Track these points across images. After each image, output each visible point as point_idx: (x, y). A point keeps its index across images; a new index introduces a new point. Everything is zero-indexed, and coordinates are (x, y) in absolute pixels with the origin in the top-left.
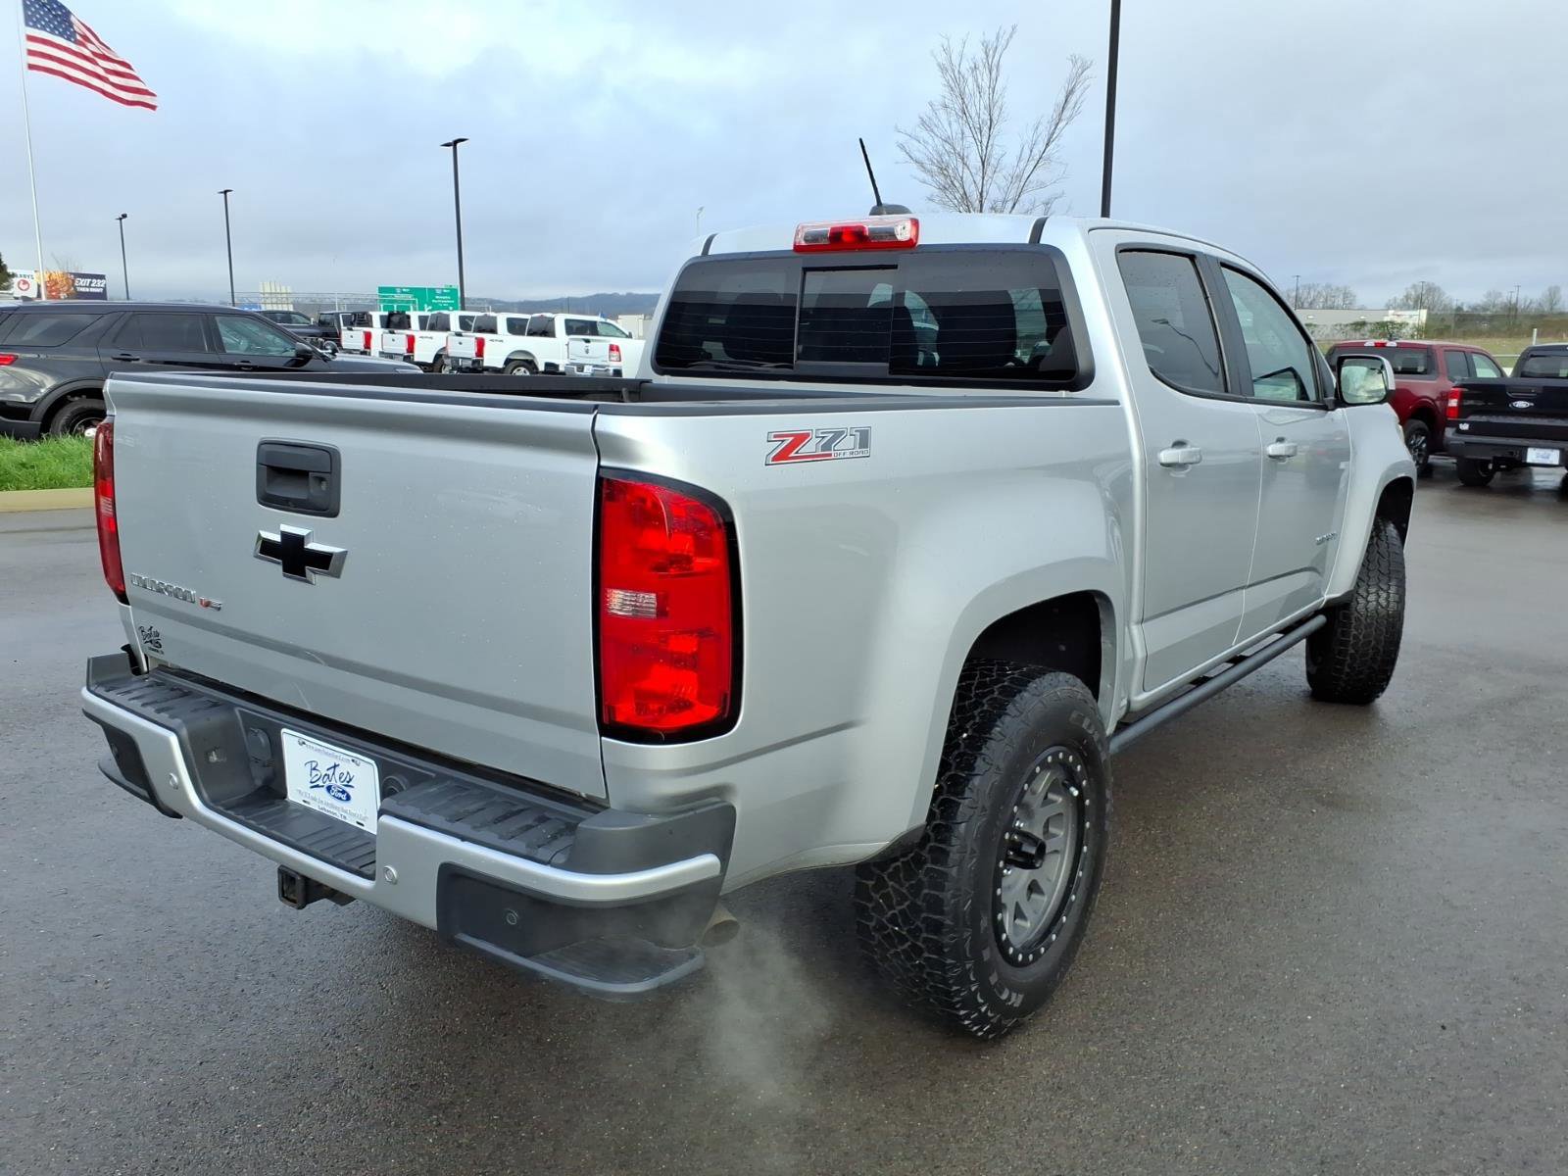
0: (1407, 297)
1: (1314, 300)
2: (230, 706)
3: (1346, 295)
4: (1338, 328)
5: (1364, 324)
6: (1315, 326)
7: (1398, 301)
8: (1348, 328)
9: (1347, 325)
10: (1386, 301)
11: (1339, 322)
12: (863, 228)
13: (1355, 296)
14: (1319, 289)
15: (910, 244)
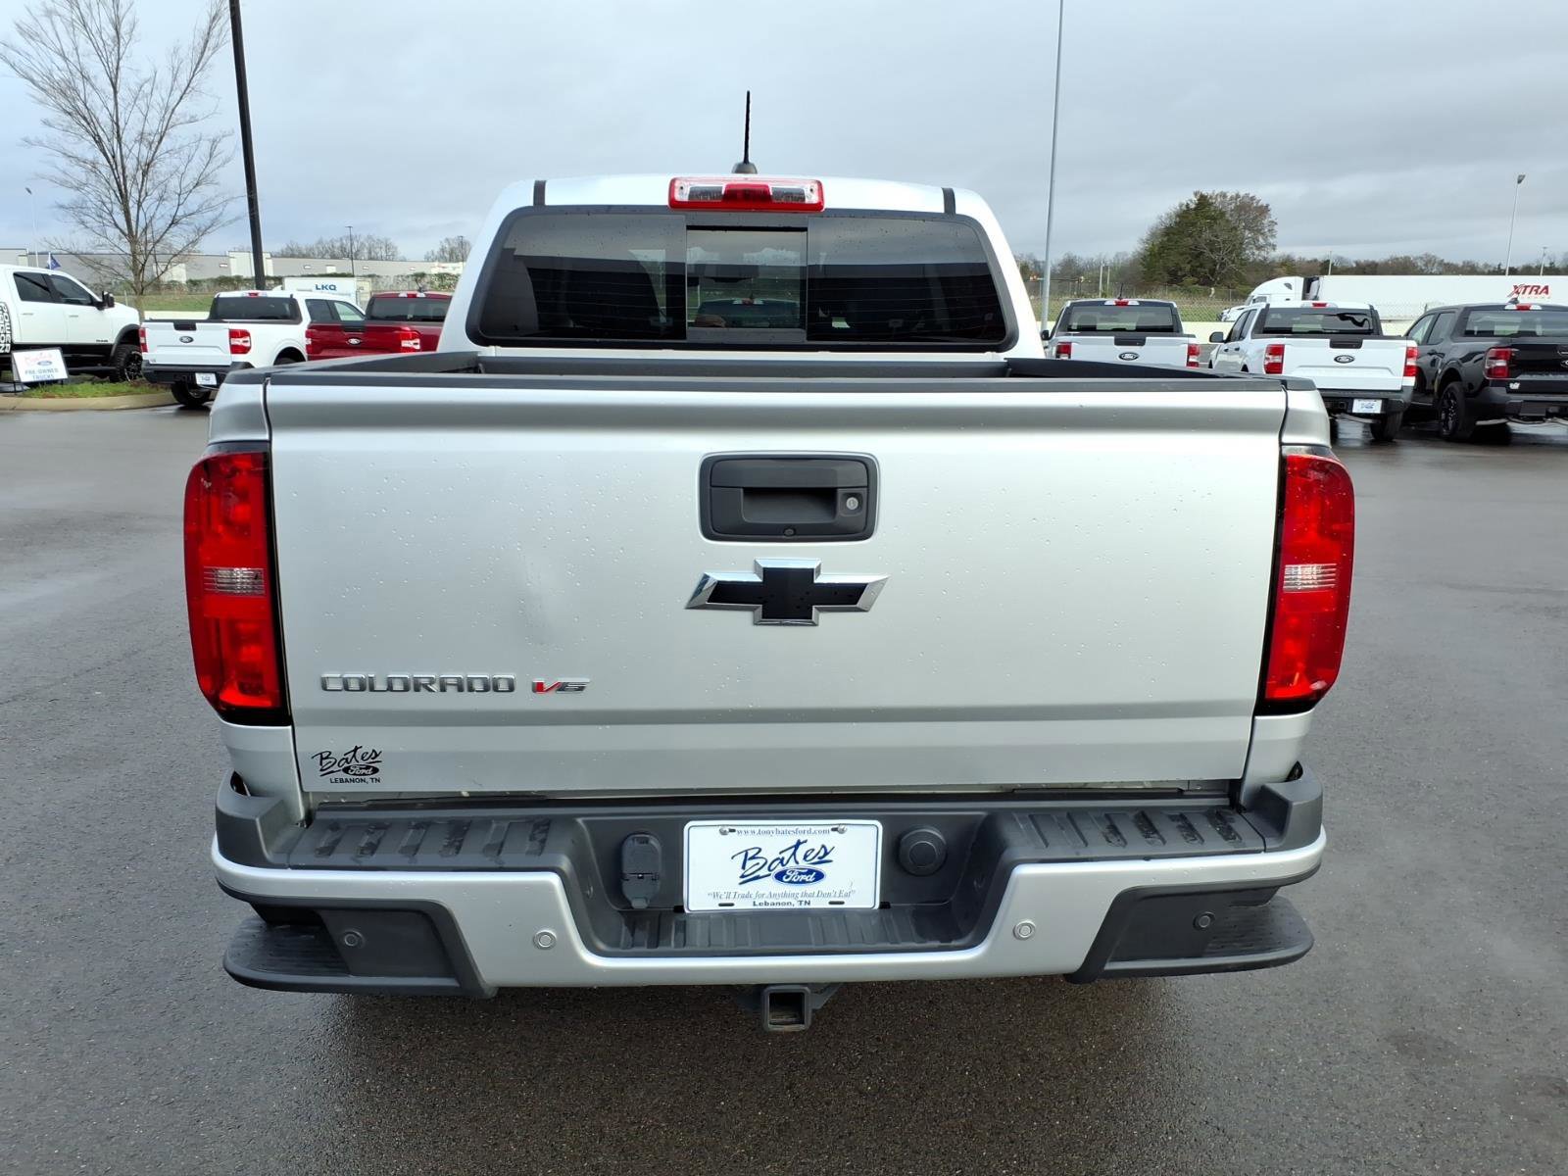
0: (443, 250)
1: (358, 251)
2: (570, 821)
3: (388, 247)
4: (400, 279)
5: (423, 275)
6: (378, 276)
7: (436, 253)
8: (410, 279)
9: (408, 277)
10: (425, 253)
11: (401, 273)
12: (767, 187)
13: (396, 248)
14: (362, 240)
15: (818, 207)
